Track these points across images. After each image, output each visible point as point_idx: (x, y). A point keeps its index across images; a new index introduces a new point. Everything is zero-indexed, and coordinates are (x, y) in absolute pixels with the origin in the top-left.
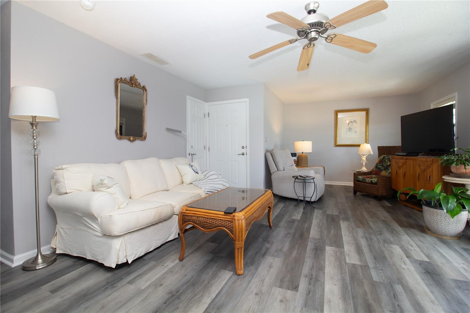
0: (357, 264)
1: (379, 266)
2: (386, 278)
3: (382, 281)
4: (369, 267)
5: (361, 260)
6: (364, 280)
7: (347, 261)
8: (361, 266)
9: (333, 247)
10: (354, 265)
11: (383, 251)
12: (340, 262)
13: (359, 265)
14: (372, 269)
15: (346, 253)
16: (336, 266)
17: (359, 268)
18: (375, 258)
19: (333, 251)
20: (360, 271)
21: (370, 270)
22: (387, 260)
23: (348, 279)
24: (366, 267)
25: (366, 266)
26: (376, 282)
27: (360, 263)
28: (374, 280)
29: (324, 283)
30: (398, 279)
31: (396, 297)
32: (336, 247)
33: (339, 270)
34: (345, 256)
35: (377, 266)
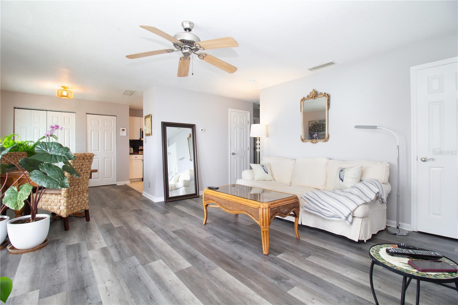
0: (152, 263)
1: (133, 271)
2: (126, 262)
3: (129, 258)
4: (142, 265)
5: (151, 268)
6: (141, 253)
7: (161, 260)
8: (149, 263)
9: (185, 268)
10: (154, 260)
11: (132, 297)
12: (166, 256)
13: (150, 262)
14: (139, 264)
15: (169, 268)
16: (166, 253)
17: (149, 260)
18: (139, 278)
19: (181, 264)
20: (147, 258)
21: (140, 263)
22: (126, 283)
23: (152, 248)
24: (144, 263)
25: (144, 265)
26: (133, 256)
27: (150, 264)
28: (135, 256)
29: (163, 240)
30: (116, 266)
31: (119, 252)
32: (182, 270)
33: (161, 250)
34: (167, 265)
35: (135, 270)
